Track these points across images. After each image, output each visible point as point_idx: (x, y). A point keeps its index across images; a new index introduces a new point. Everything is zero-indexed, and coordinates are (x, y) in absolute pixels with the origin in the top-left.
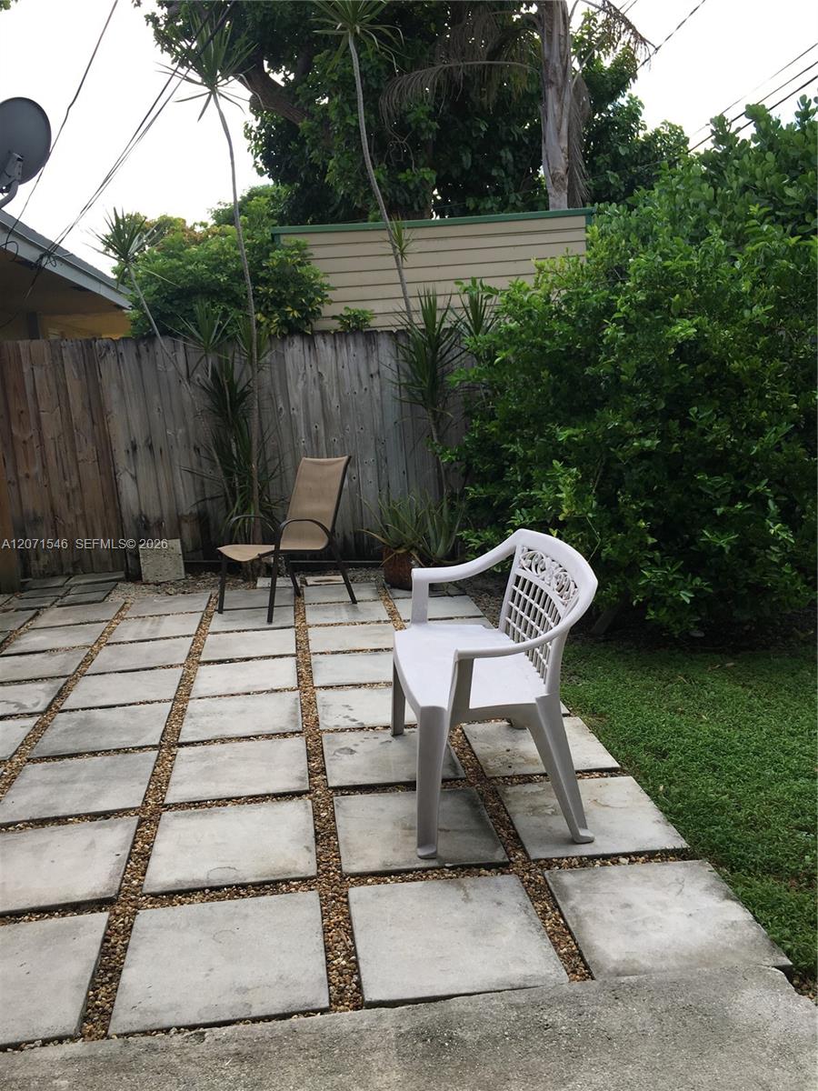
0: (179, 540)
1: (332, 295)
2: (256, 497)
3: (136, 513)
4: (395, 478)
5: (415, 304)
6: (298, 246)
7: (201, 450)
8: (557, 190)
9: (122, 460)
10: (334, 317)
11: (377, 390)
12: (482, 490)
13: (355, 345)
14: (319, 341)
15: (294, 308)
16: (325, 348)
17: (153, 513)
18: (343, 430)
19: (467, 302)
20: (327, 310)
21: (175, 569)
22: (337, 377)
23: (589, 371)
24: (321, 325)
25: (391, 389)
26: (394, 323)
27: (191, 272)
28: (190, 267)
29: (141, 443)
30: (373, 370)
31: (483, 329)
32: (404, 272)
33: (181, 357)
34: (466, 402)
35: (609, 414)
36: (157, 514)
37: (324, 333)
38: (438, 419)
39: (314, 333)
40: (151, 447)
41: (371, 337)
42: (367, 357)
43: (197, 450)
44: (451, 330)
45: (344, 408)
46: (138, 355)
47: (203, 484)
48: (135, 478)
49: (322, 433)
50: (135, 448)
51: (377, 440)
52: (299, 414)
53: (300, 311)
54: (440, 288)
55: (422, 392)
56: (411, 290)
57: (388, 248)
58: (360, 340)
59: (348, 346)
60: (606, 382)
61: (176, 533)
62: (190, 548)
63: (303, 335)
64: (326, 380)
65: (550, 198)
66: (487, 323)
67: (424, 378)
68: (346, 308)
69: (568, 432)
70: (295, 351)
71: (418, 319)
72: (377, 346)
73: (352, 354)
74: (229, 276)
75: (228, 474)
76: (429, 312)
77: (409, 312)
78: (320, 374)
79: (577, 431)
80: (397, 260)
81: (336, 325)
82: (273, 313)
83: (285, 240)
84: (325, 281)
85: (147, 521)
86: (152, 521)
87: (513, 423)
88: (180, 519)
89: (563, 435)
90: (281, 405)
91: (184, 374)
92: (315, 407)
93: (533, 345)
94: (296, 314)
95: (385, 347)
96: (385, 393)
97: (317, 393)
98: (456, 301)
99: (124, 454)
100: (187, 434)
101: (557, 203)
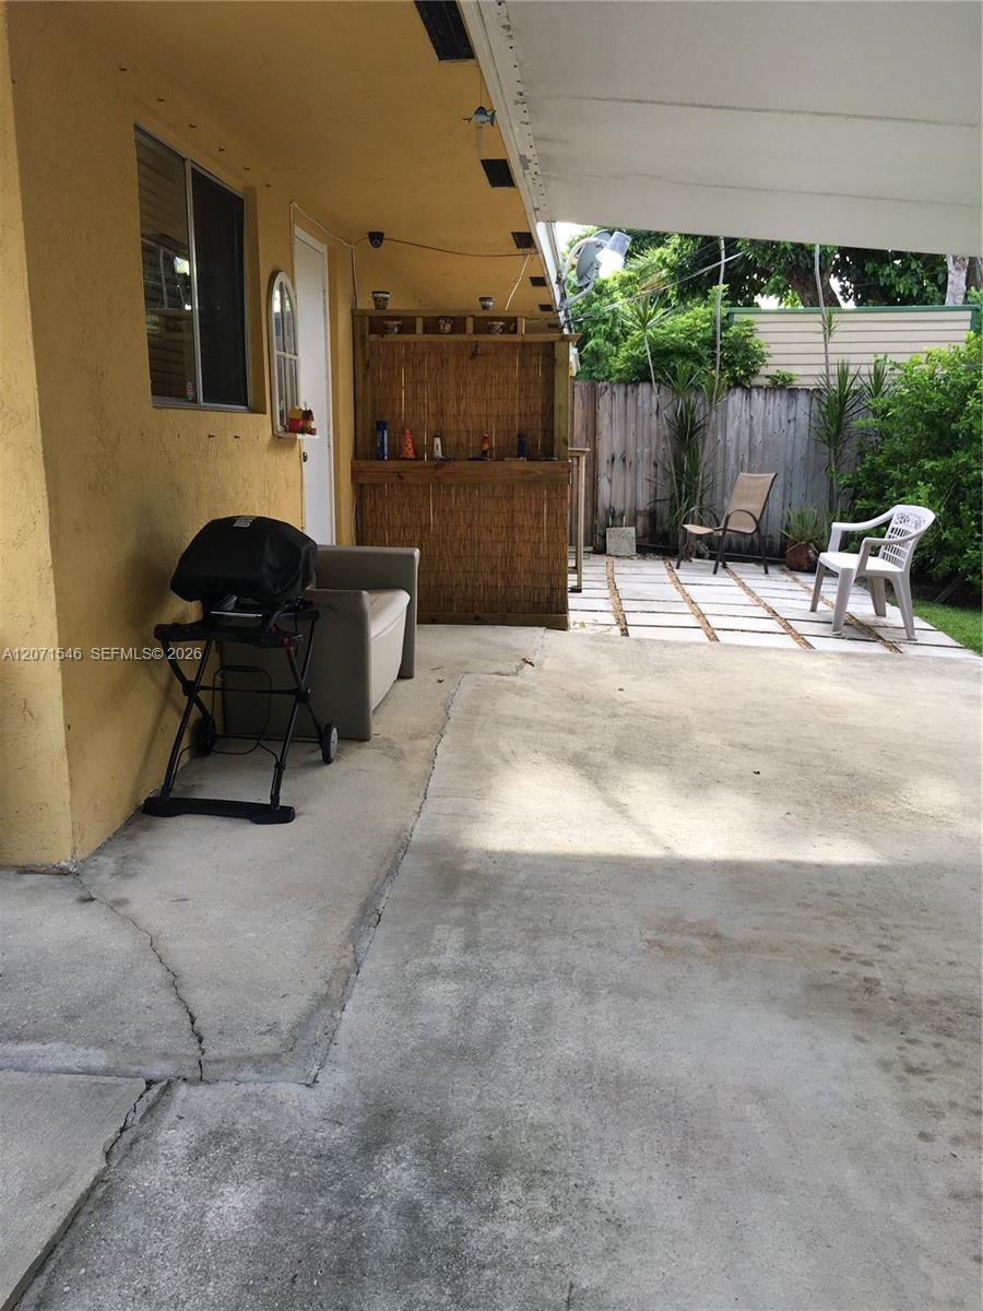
0: (633, 529)
1: (768, 360)
2: (698, 500)
3: (607, 506)
4: (796, 498)
5: (834, 370)
6: (748, 323)
7: (659, 466)
8: (957, 269)
9: (603, 466)
10: (767, 377)
11: (792, 431)
12: (866, 503)
13: (781, 397)
14: (755, 393)
15: (741, 368)
16: (758, 398)
17: (619, 507)
18: (763, 459)
19: (872, 372)
20: (763, 371)
21: (629, 546)
22: (764, 420)
23: (953, 426)
24: (757, 381)
25: (803, 430)
26: (811, 383)
27: (672, 339)
28: (673, 335)
29: (618, 457)
30: (791, 417)
31: (880, 394)
32: (829, 345)
33: (654, 398)
34: (860, 445)
35: (961, 453)
36: (622, 508)
37: (759, 387)
38: (838, 455)
39: (752, 387)
40: (624, 460)
41: (793, 392)
42: (788, 407)
43: (655, 465)
44: (856, 392)
45: (765, 444)
46: (626, 395)
47: (656, 490)
48: (610, 481)
49: (747, 460)
50: (613, 460)
51: (786, 469)
52: (732, 446)
53: (745, 371)
54: (853, 359)
55: (828, 435)
56: (832, 359)
57: (820, 327)
58: (785, 394)
59: (775, 398)
60: (963, 434)
61: (633, 523)
62: (641, 535)
63: (744, 387)
64: (755, 421)
65: (950, 276)
66: (884, 388)
67: (832, 425)
68: (778, 371)
69: (932, 463)
70: (736, 399)
71: (834, 381)
72: (797, 399)
73: (778, 403)
74: (698, 342)
75: (679, 483)
76: (843, 375)
77: (827, 376)
78: (752, 417)
79: (938, 464)
80: (825, 336)
81: (767, 382)
82: (724, 370)
83: (737, 318)
84: (765, 350)
85: (614, 512)
86: (617, 512)
87: (895, 459)
88: (636, 513)
89: (928, 465)
90: (719, 437)
91: (655, 410)
92: (745, 440)
93: (917, 407)
94: (742, 372)
95: (803, 400)
96: (797, 435)
97: (747, 431)
98: (864, 370)
99: (605, 463)
100: (650, 453)
101: (956, 281)
